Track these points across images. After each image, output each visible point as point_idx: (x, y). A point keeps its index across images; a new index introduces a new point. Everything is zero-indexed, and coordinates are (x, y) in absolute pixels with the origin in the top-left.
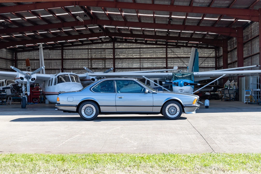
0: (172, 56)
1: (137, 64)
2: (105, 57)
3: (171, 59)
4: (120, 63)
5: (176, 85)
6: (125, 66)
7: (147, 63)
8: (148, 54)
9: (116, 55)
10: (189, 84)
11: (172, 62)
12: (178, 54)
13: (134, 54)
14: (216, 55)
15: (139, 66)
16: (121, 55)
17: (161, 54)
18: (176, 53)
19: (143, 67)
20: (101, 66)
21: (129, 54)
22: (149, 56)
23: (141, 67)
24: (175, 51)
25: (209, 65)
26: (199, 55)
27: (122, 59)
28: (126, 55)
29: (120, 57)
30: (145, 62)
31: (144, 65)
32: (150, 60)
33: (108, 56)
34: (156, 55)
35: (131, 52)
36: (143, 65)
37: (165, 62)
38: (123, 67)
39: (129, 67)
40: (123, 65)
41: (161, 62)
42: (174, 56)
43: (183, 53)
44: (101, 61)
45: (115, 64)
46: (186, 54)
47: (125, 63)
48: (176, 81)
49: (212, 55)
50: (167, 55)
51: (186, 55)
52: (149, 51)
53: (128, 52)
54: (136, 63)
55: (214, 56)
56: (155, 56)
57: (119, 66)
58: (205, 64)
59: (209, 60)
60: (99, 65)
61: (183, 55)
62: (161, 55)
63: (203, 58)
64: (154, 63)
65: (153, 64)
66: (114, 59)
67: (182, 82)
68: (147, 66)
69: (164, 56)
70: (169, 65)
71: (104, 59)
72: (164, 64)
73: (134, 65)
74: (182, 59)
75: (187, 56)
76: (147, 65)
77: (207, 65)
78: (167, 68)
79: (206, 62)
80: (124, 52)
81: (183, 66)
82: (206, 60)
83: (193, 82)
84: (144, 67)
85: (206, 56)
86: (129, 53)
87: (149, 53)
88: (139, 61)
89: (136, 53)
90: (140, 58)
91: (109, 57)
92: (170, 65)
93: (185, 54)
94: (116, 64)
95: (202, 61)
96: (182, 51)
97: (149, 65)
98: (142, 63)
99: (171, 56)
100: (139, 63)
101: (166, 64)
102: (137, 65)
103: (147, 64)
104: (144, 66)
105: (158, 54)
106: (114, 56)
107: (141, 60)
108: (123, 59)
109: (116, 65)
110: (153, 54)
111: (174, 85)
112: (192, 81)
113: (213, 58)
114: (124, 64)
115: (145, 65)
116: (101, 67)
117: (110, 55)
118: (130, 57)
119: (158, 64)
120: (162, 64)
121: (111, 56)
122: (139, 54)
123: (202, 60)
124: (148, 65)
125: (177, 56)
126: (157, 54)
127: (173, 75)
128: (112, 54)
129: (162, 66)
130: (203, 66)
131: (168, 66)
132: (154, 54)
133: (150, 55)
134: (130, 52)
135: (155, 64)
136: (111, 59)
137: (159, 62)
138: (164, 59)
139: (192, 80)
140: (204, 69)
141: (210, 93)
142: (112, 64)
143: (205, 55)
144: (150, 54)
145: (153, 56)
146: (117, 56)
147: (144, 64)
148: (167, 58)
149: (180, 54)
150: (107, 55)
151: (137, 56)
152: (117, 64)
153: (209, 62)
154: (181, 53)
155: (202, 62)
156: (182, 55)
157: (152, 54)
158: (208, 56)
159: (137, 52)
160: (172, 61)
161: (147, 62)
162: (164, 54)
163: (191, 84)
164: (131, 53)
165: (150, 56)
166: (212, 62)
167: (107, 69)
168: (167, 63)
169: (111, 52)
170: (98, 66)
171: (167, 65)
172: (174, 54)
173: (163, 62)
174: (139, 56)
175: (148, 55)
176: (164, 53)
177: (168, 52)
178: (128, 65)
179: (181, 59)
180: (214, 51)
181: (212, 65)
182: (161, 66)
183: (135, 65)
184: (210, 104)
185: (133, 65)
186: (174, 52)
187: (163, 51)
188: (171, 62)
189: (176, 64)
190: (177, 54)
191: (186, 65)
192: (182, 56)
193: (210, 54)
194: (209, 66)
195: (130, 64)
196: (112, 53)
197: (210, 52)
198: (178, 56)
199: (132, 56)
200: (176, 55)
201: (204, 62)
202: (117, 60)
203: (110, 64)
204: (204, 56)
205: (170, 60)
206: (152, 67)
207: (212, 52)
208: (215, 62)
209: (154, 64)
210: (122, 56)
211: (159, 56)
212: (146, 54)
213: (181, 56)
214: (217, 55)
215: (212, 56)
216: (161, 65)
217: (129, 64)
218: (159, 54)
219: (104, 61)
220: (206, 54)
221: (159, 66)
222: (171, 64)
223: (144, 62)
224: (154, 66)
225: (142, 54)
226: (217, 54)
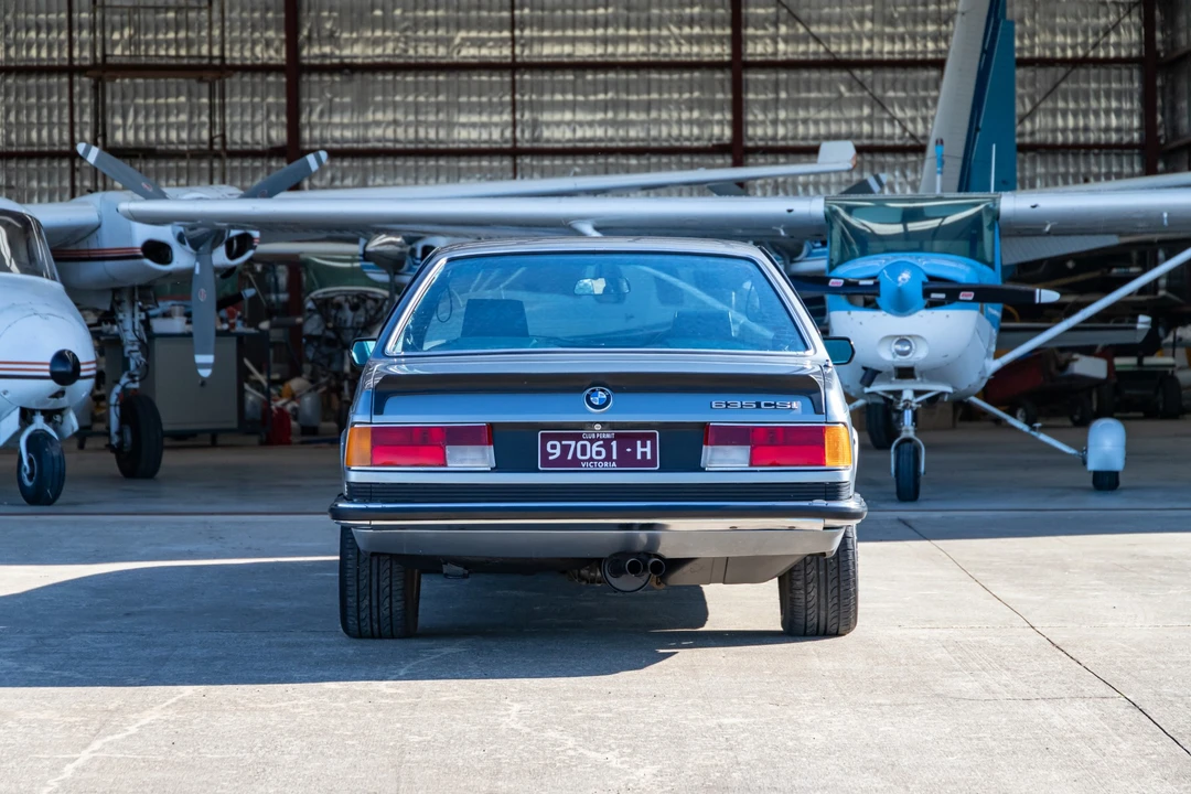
0: (782, 46)
1: (485, 118)
2: (216, 52)
3: (773, 76)
4: (343, 109)
5: (860, 300)
6: (390, 133)
7: (574, 106)
8: (580, 33)
9: (309, 38)
10: (967, 288)
11: (787, 104)
12: (835, 29)
13: (463, 34)
14: (1149, 40)
15: (508, 134)
16: (354, 42)
17: (686, 30)
18: (819, 21)
19: (537, 140)
20: (179, 127)
21: (421, 34)
22: (585, 51)
23: (525, 137)
24: (809, 6)
25: (1086, 129)
26: (1021, 37)
27: (357, 77)
28: (397, 40)
29: (346, 52)
30: (558, 97)
31: (548, 124)
32: (595, 82)
33: (243, 42)
34: (647, 40)
35: (441, 13)
36: (535, 124)
37: (720, 96)
38: (366, 140)
39: (417, 140)
40: (367, 126)
41: (686, 96)
42: (802, 48)
43: (878, 28)
44: (184, 89)
45: (304, 119)
46: (901, 29)
47: (384, 107)
48: (859, 269)
49: (1118, 45)
50: (737, 41)
51: (903, 40)
52: (585, 9)
53: (410, 14)
54: (480, 108)
55: (1135, 52)
56: (642, 49)
57: (337, 134)
58: (1059, 123)
59: (1093, 85)
60: (163, 120)
61: (871, 38)
62: (690, 40)
63: (1040, 72)
64: (628, 106)
65: (622, 116)
66: (294, 72)
67: (905, 276)
68: (569, 135)
69: (717, 49)
70: (759, 129)
71: (213, 73)
72: (718, 116)
73: (464, 125)
74: (868, 73)
75: (908, 46)
76: (568, 123)
77: (1071, 122)
78: (737, 150)
79: (1066, 100)
80: (378, 13)
81: (871, 136)
82: (1063, 85)
83: (992, 278)
84: (548, 141)
85: (1069, 53)
86: (416, 24)
87: (585, 24)
88: (508, 87)
89: (480, 24)
90: (514, 67)
91: (247, 54)
92: (763, 123)
93: (888, 30)
94: (311, 117)
95: (1029, 90)
96: (868, 8)
97: (591, 124)
98: (532, 106)
99: (775, 53)
100: (501, 104)
101: (729, 116)
102: (484, 125)
103: (568, 116)
104: (546, 134)
105: (665, 32)
106: (293, 46)
107: (522, 81)
108: (369, 77)
109: (311, 126)
110: (622, 32)
111: (842, 300)
112: (986, 269)
113: (1125, 73)
114: (379, 116)
115: (560, 127)
116: (184, 135)
117: (257, 35)
118: (431, 52)
119: (664, 116)
120: (696, 114)
121: (268, 44)
122: (506, 34)
123: (1033, 83)
124: (581, 124)
125: (828, 51)
126: (654, 32)
127: (831, 216)
128: (277, 31)
129: (696, 131)
130: (1039, 138)
131: (750, 131)
132: (633, 32)
133: (594, 40)
134: (426, 9)
135: (643, 116)
136: (266, 69)
137: (669, 101)
138: (719, 75)
139: (983, 261)
140: (1050, 159)
141: (1111, 367)
142: (273, 118)
143: (1059, 39)
144: (600, 32)
145: (621, 49)
146: (316, 50)
147: (546, 117)
148: (738, 66)
149: (846, 30)
150: (236, 34)
151: (484, 52)
152: (315, 118)
153: (1094, 104)
154: (856, 26)
155: (1032, 99)
156: (866, 45)
157: (610, 31)
158: (1080, 52)
159: (484, 14)
160: (783, 95)
161: (570, 97)
162: (718, 32)
163: (983, 295)
164: (436, 24)
165: (600, 50)
166: (1114, 104)
167: (233, 154)
168: (738, 107)
169: (267, 9)
170: (158, 127)
171: (738, 124)
172: (802, 30)
173: (707, 96)
174: (506, 51)
175: (583, 40)
176: (713, 23)
177: (751, 20)
178: (407, 125)
179: (857, 73)
180: (1135, 11)
181: (1118, 130)
182: (686, 132)
183: (474, 125)
184: (1131, 454)
185: (451, 125)
186: (803, 13)
187: (707, 11)
188: (777, 100)
189: (812, 113)
190: (823, 29)
191: (898, 131)
192: (870, 52)
193: (1096, 33)
194: (1092, 137)
195: (432, 118)
196: (276, 20)
197: (1103, 21)
198: (834, 48)
199: (442, 51)
200: (818, 40)
201: (1050, 104)
202: (315, 78)
203: (258, 118)
204: (1052, 49)
205: (764, 87)
206: (612, 140)
207: (1112, 18)
208: (1136, 105)
209: (633, 116)
210: (357, 50)
211: (675, 49)
212: (564, 28)
213: (854, 47)
214: (1159, 46)
215: (1112, 53)
216: (691, 122)
217: (422, 118)
218: (675, 30)
219: (205, 88)
220: (1064, 33)
221: (675, 132)
222: (771, 116)
223: (547, 98)
224: (633, 133)
225: (527, 33)
226: (1159, 36)
